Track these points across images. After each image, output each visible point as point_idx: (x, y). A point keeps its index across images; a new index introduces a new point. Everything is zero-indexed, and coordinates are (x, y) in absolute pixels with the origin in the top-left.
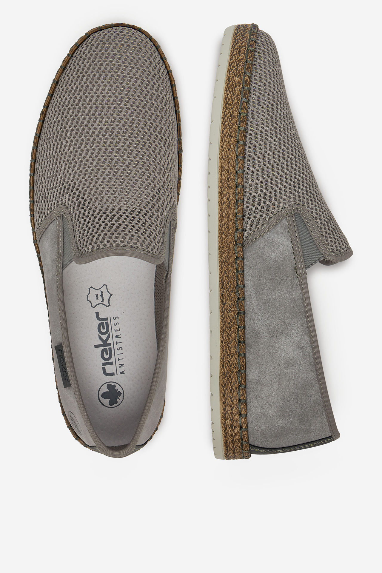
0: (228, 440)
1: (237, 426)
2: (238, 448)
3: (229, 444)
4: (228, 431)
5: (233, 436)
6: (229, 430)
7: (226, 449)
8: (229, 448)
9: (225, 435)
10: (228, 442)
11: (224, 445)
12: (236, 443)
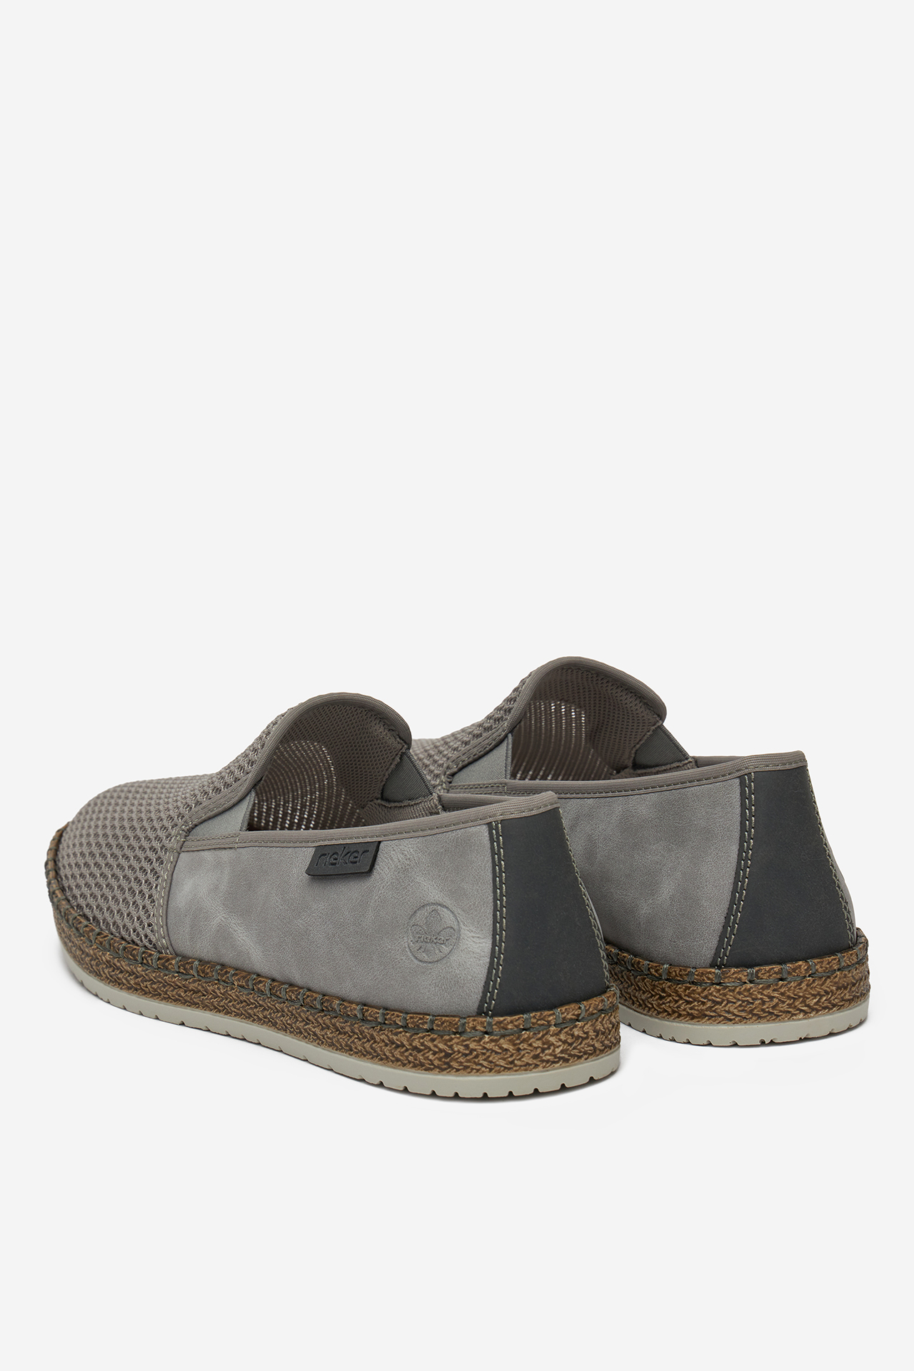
0: (687, 1012)
1: (661, 987)
2: (706, 992)
3: (695, 1010)
4: (669, 1007)
5: (677, 998)
6: (667, 1005)
7: (709, 1019)
8: (708, 1013)
9: (676, 1015)
10: (690, 1011)
11: (699, 1021)
12: (692, 995)
